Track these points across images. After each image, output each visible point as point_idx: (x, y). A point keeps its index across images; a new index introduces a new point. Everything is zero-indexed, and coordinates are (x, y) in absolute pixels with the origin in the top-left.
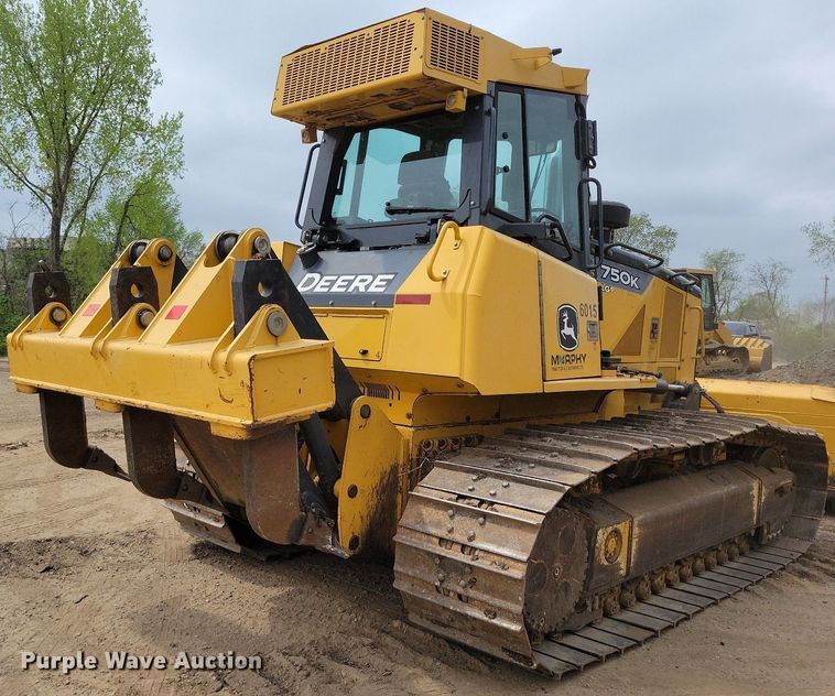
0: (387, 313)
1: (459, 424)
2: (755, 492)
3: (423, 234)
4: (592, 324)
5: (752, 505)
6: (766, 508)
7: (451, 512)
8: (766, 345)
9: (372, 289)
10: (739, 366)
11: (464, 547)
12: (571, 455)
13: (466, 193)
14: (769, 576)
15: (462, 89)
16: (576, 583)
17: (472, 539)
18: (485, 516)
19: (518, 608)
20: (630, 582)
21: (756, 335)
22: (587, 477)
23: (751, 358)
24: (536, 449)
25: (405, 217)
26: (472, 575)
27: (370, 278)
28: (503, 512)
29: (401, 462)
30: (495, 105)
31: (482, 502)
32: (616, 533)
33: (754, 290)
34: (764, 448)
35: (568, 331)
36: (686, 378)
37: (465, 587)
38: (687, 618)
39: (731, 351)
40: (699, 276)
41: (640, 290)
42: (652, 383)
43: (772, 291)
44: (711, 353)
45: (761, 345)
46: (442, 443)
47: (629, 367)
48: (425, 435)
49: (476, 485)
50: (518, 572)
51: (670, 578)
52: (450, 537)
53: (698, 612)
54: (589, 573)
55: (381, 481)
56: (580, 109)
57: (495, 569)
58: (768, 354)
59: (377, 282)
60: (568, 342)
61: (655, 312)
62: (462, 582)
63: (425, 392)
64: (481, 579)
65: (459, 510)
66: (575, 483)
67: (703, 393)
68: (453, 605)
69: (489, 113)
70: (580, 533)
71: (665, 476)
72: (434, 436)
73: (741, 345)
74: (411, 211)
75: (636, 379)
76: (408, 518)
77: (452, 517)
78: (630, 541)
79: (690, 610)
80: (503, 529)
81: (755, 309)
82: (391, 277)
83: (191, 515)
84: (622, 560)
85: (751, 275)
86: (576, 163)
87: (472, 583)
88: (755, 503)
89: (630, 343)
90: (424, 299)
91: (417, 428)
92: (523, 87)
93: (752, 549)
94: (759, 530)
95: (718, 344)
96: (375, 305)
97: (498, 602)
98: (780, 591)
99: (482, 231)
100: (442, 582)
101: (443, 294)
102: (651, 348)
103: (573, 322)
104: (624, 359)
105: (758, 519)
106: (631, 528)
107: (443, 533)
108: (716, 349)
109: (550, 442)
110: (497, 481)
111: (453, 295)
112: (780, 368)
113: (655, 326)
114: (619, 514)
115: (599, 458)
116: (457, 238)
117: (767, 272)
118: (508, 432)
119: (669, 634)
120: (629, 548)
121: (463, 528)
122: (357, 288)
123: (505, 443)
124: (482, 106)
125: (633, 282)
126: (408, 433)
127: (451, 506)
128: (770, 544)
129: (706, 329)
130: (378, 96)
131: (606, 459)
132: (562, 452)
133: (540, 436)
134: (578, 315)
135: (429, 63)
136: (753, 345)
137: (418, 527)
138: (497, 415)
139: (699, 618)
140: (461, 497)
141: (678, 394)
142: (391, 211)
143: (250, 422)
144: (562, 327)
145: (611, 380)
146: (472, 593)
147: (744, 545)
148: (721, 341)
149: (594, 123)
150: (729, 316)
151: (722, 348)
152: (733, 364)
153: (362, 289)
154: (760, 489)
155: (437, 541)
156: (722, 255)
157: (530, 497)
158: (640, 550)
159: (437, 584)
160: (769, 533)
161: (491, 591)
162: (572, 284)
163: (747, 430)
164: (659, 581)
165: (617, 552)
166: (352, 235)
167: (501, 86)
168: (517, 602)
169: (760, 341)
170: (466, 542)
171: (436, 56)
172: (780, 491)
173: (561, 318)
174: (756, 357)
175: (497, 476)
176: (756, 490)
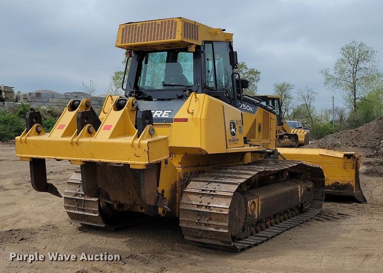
0: (171, 125)
1: (196, 166)
2: (299, 190)
3: (180, 95)
4: (240, 127)
5: (298, 195)
6: (303, 196)
7: (200, 196)
8: (306, 133)
9: (163, 116)
10: (294, 144)
11: (206, 207)
12: (238, 174)
13: (196, 81)
14: (306, 221)
15: (194, 44)
16: (242, 218)
17: (209, 203)
18: (213, 195)
19: (227, 224)
20: (259, 221)
21: (301, 127)
22: (245, 180)
23: (300, 139)
24: (226, 173)
25: (171, 87)
26: (210, 216)
27: (161, 112)
28: (218, 193)
29: (178, 181)
30: (204, 49)
31: (211, 191)
32: (254, 202)
33: (300, 103)
34: (302, 174)
35: (233, 130)
36: (272, 147)
37: (207, 221)
38: (278, 234)
39: (290, 136)
40: (273, 99)
41: (254, 113)
42: (261, 149)
43: (308, 104)
44: (281, 137)
45: (303, 133)
46: (191, 173)
47: (252, 143)
48: (185, 170)
49: (208, 186)
50: (226, 212)
51: (272, 222)
52: (201, 204)
53: (282, 232)
54: (246, 215)
55: (172, 188)
56: (231, 47)
57: (218, 212)
58: (307, 136)
59: (165, 113)
60: (233, 134)
61: (260, 121)
62: (207, 219)
63: (186, 154)
64: (213, 217)
65: (203, 194)
66: (242, 182)
67: (279, 154)
68: (203, 228)
69: (203, 52)
70: (243, 201)
71: (268, 184)
72: (189, 170)
73: (295, 133)
74: (173, 86)
75: (256, 147)
76: (184, 200)
77: (201, 197)
78: (258, 206)
79: (280, 231)
80: (220, 199)
81: (301, 114)
82: (170, 111)
83: (81, 213)
84: (256, 212)
85: (298, 95)
86: (231, 67)
87: (210, 219)
88: (300, 194)
89: (252, 133)
90: (186, 120)
91: (183, 167)
92: (212, 41)
93: (300, 213)
94: (302, 205)
95: (284, 133)
96: (165, 122)
97: (219, 224)
98: (309, 225)
99: (205, 96)
100: (199, 221)
101: (193, 118)
102: (259, 136)
103: (234, 127)
104: (251, 140)
105: (301, 200)
106: (258, 201)
107: (199, 203)
108: (283, 135)
109: (230, 170)
110: (215, 184)
111: (196, 119)
112: (312, 144)
113: (260, 127)
114: (254, 196)
115: (247, 174)
116: (196, 98)
117: (305, 94)
118: (213, 168)
119: (273, 239)
120: (258, 209)
121: (205, 201)
122: (156, 116)
123: (214, 172)
124: (200, 50)
125: (251, 110)
126: (180, 170)
127: (200, 194)
128: (306, 211)
129: (278, 125)
130: (162, 44)
131: (250, 174)
132: (235, 173)
133: (226, 169)
134: (236, 124)
135: (183, 36)
136: (300, 132)
137: (189, 202)
138: (208, 163)
139: (282, 234)
140: (203, 190)
141: (270, 154)
142: (165, 85)
143: (147, 163)
144: (231, 129)
145: (247, 148)
146: (210, 222)
147: (297, 211)
148: (285, 131)
149: (236, 52)
150: (289, 118)
151: (286, 134)
152: (291, 142)
153: (159, 116)
154: (301, 188)
155: (196, 206)
156: (283, 85)
157: (228, 188)
158: (261, 209)
159: (197, 221)
160: (305, 206)
161: (217, 220)
162: (233, 113)
163: (295, 165)
164: (268, 223)
165: (254, 210)
166: (148, 94)
167: (206, 42)
168: (227, 223)
169: (303, 131)
170: (207, 205)
171: (185, 34)
172: (308, 189)
173: (231, 126)
174: (301, 139)
175: (215, 182)
176: (300, 189)
